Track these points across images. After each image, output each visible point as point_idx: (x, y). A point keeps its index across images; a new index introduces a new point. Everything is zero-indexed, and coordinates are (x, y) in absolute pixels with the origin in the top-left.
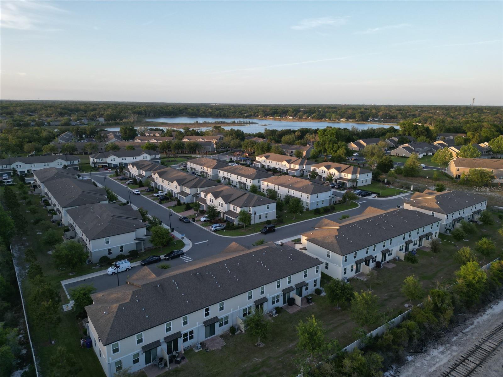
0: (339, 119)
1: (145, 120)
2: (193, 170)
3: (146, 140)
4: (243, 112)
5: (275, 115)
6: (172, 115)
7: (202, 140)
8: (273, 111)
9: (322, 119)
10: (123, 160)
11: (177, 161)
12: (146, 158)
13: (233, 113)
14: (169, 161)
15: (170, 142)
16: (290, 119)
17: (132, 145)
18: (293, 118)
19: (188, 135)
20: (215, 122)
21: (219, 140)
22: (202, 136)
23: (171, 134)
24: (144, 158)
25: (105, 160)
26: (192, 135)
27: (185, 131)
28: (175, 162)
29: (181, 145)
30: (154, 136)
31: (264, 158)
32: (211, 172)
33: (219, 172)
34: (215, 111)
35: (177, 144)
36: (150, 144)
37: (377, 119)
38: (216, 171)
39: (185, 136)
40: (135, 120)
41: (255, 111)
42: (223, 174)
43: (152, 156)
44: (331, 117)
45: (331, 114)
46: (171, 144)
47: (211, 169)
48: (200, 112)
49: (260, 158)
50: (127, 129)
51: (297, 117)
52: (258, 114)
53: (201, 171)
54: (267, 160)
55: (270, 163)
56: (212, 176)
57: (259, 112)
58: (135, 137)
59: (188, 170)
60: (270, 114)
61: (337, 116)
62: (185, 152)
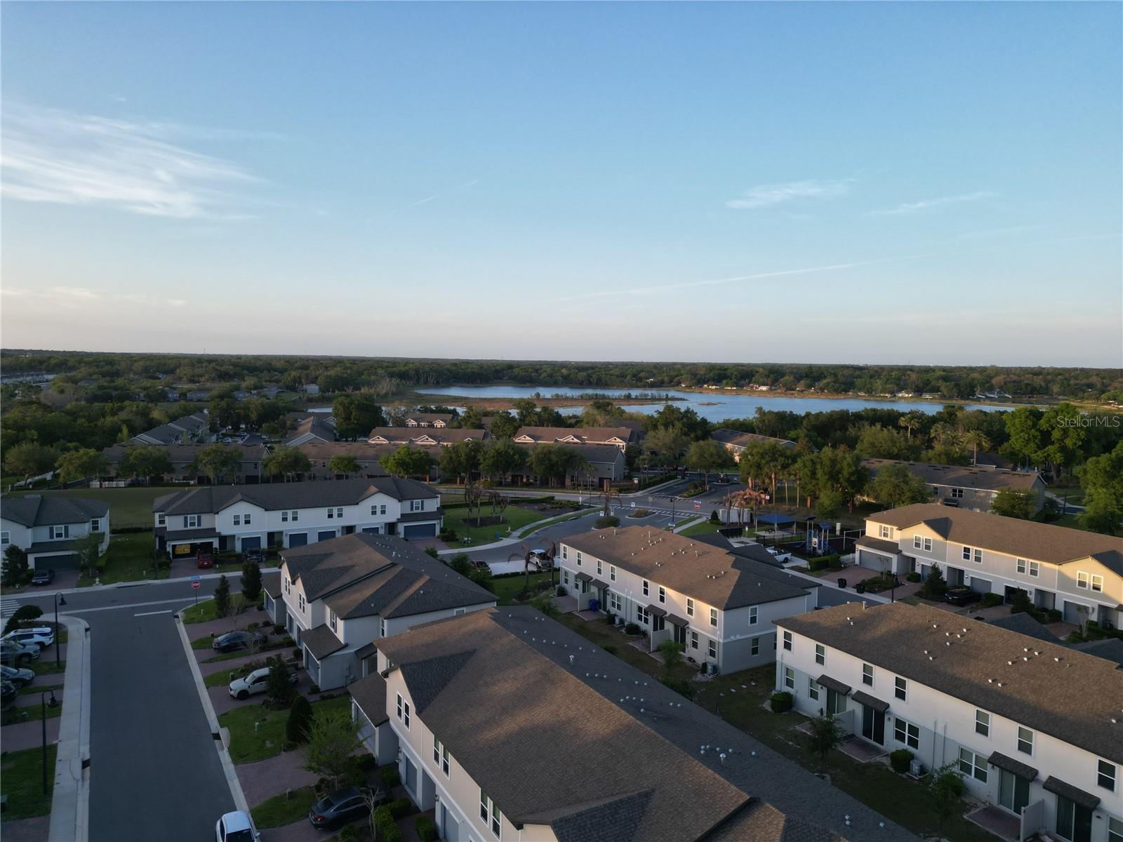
0: (893, 393)
1: (415, 391)
2: (594, 589)
3: (402, 439)
4: (642, 374)
5: (724, 382)
6: (479, 380)
7: (576, 440)
8: (717, 372)
9: (846, 391)
10: (285, 519)
12: (383, 512)
13: (617, 376)
14: (474, 522)
15: (477, 448)
16: (761, 391)
17: (352, 455)
18: (771, 389)
19: (529, 425)
20: (582, 397)
21: (630, 440)
22: (571, 426)
23: (480, 420)
24: (374, 512)
25: (207, 521)
26: (541, 422)
27: (521, 414)
28: (498, 527)
29: (516, 457)
30: (432, 426)
31: (922, 532)
32: (715, 625)
33: (780, 640)
34: (577, 374)
35: (499, 453)
36: (413, 453)
37: (994, 394)
38: (753, 620)
39: (521, 427)
40: (390, 390)
41: (672, 373)
42: (820, 660)
43: (408, 503)
44: (871, 388)
45: (868, 381)
46: (480, 452)
47: (714, 609)
48: (540, 374)
49: (895, 528)
50: (353, 406)
51: (780, 387)
52: (681, 380)
53: (647, 606)
54: (948, 541)
55: (967, 557)
56: (719, 651)
57: (682, 375)
58: (374, 430)
59: (565, 584)
60: (706, 380)
61: (888, 386)
62: (525, 480)
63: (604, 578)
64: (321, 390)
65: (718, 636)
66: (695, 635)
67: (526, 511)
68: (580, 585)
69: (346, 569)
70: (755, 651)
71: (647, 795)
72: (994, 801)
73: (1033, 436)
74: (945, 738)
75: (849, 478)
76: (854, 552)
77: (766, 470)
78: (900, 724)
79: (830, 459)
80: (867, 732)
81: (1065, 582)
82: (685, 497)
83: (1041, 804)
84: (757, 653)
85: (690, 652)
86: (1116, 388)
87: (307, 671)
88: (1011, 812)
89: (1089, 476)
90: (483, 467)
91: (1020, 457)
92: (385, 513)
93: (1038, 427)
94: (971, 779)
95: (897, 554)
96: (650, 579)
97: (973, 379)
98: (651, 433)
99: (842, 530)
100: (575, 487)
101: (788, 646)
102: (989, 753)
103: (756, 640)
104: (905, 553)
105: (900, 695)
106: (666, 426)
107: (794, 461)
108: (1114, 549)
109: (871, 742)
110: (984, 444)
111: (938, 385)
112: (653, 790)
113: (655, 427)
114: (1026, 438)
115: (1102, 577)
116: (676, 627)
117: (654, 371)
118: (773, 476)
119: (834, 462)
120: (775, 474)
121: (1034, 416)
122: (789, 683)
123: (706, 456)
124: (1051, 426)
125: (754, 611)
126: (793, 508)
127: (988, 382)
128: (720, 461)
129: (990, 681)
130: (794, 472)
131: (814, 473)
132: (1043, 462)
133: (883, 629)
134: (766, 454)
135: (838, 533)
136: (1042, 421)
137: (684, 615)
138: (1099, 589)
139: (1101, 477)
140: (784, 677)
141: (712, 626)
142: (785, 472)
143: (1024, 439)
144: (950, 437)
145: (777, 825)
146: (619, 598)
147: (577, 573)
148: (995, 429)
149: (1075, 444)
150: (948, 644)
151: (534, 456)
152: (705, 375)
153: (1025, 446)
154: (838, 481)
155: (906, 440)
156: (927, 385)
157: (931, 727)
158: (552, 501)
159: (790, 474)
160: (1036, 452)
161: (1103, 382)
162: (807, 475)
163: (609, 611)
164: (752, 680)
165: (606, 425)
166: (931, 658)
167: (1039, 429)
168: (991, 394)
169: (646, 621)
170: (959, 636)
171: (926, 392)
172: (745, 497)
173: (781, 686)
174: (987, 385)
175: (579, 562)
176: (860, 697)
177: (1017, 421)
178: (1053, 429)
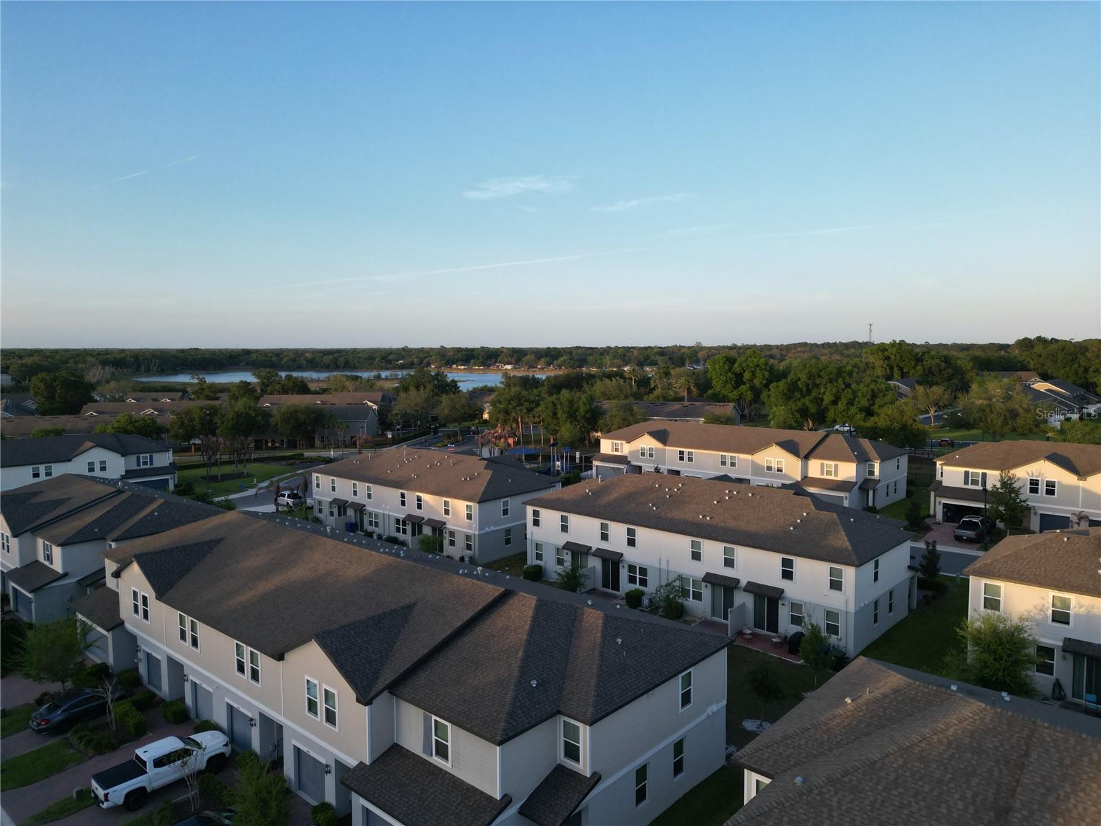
0: (620, 367)
1: (135, 379)
2: (351, 512)
4: (391, 357)
5: (472, 361)
6: (211, 367)
8: (464, 353)
11: (248, 475)
12: (103, 469)
13: (366, 359)
14: (214, 479)
15: (212, 413)
16: (506, 369)
18: (514, 368)
19: (272, 393)
21: (382, 403)
24: (92, 470)
26: (286, 390)
28: (243, 480)
31: (647, 442)
32: (471, 519)
33: (530, 518)
34: (322, 357)
35: (238, 415)
36: (136, 422)
37: (699, 365)
38: (505, 512)
39: (262, 396)
40: (103, 377)
41: (421, 355)
42: (564, 528)
43: (133, 459)
44: (601, 363)
45: (598, 358)
46: (217, 415)
47: (469, 504)
48: (282, 360)
49: (624, 442)
50: (57, 382)
51: (523, 366)
52: (431, 362)
53: (404, 516)
54: (667, 448)
55: (682, 459)
56: (475, 544)
57: (431, 356)
58: (85, 406)
59: (320, 514)
60: (455, 360)
61: (615, 361)
62: (270, 444)
63: (361, 499)
64: (13, 379)
65: (474, 530)
66: (452, 534)
67: (273, 467)
68: (336, 511)
69: (60, 502)
70: (508, 541)
71: (410, 607)
72: (708, 615)
73: (730, 378)
74: (668, 571)
75: (585, 416)
76: (592, 469)
77: (513, 414)
78: (632, 568)
79: (568, 399)
80: (606, 585)
81: (757, 469)
82: (439, 447)
83: (743, 606)
84: (509, 543)
85: (448, 550)
86: (791, 358)
87: (17, 613)
88: (722, 620)
89: (772, 399)
90: (221, 431)
91: (720, 397)
92: (105, 470)
93: (733, 370)
94: (690, 602)
95: (627, 464)
96: (407, 489)
97: (683, 354)
98: (402, 395)
99: (581, 458)
100: (326, 447)
101: (536, 523)
102: (702, 575)
103: (508, 531)
104: (634, 463)
105: (631, 542)
106: (417, 388)
107: (538, 405)
108: (790, 438)
109: (610, 591)
110: (692, 388)
111: (655, 359)
112: (415, 604)
113: (406, 389)
114: (725, 380)
115: (783, 460)
116: (434, 530)
117: (404, 353)
118: (519, 420)
119: (571, 402)
120: (522, 418)
121: (730, 362)
122: (539, 557)
123: (458, 407)
124: (743, 369)
125: (506, 503)
126: (538, 447)
127: (695, 356)
128: (471, 412)
129: (701, 517)
130: (538, 415)
131: (555, 414)
132: (738, 399)
133: (615, 494)
134: (513, 400)
135: (578, 461)
136: (736, 365)
137: (441, 516)
138: (781, 471)
139: (781, 398)
140: (535, 552)
141: (468, 521)
142: (530, 415)
143: (723, 381)
144: (666, 384)
145: (530, 605)
146: (376, 515)
147: (331, 500)
148: (701, 383)
149: (762, 383)
150: (668, 496)
151: (279, 416)
152: (453, 355)
153: (724, 387)
154: (576, 419)
155: (631, 387)
156: (647, 359)
157: (657, 565)
158: (302, 457)
159: (534, 417)
160: (732, 392)
162: (549, 415)
163: (366, 530)
164: (506, 566)
165: (356, 390)
166: (655, 508)
167: (734, 372)
168: (697, 365)
169: (404, 532)
170: (676, 490)
171: (647, 365)
172: (495, 435)
173: (531, 561)
174: (694, 358)
175: (333, 489)
176: (600, 553)
177: (717, 366)
178: (744, 371)
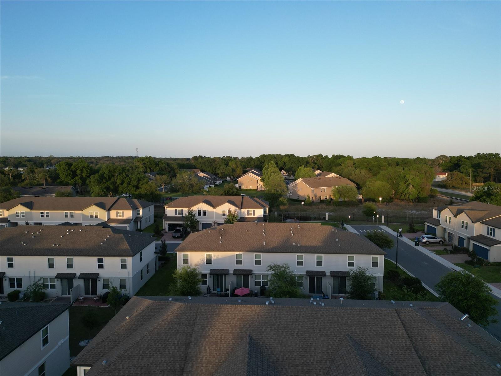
31: (20, 209)
49: (5, 210)
54: (33, 211)
55: (42, 216)
72: (60, 295)
73: (69, 173)
74: (35, 277)
78: (12, 280)
81: (85, 217)
83: (78, 286)
86: (101, 163)
88: (67, 296)
89: (91, 183)
91: (64, 183)
93: (71, 169)
95: (8, 222)
97: (42, 161)
102: (55, 275)
104: (12, 221)
105: (11, 265)
108: (101, 201)
110: (48, 179)
111: (25, 163)
114: (66, 174)
115: (98, 212)
121: (69, 165)
124: (76, 169)
127: (49, 162)
129: (53, 245)
132: (74, 184)
136: (72, 167)
138: (97, 217)
139: (96, 182)
143: (65, 175)
144: (32, 177)
148: (53, 176)
149: (86, 175)
150: (33, 237)
153: (66, 178)
155: (9, 179)
156: (20, 164)
157: (28, 275)
160: (71, 180)
161: (96, 161)
166: (25, 245)
167: (71, 170)
168: (51, 167)
170: (38, 233)
171: (20, 167)
177: (62, 167)
178: (77, 170)
